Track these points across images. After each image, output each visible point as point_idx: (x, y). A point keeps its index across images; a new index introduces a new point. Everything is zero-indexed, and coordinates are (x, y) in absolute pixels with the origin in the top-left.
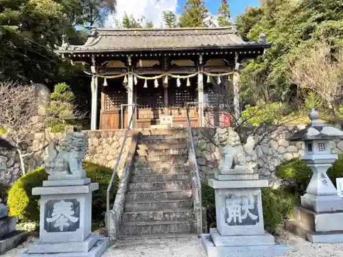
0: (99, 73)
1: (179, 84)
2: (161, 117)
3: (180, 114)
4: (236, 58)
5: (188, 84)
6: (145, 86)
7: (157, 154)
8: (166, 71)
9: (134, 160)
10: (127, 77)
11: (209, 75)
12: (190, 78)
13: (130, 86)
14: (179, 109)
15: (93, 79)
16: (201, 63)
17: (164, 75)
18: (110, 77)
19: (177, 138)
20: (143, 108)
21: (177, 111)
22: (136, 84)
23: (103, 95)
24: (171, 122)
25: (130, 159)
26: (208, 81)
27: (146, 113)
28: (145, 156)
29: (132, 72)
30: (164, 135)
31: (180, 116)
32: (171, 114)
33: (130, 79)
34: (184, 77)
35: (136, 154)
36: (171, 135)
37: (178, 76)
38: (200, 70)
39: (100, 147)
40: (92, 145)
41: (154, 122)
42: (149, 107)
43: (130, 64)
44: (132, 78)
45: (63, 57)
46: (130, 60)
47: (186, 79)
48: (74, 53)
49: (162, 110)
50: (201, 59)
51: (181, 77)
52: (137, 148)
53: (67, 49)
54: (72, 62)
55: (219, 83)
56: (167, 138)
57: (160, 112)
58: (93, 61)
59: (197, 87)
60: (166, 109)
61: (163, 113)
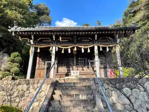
0: (35, 44)
1: (83, 51)
2: (72, 72)
3: (83, 70)
4: (117, 36)
5: (89, 51)
6: (63, 52)
7: (69, 99)
8: (75, 44)
9: (49, 104)
10: (52, 47)
11: (101, 46)
12: (90, 48)
13: (54, 52)
14: (82, 67)
15: (31, 48)
16: (96, 39)
17: (74, 46)
18: (42, 47)
19: (84, 85)
20: (61, 66)
21: (81, 68)
22: (57, 51)
23: (38, 58)
24: (78, 74)
25: (46, 103)
26: (101, 49)
27: (63, 69)
28: (59, 101)
29: (55, 44)
30: (74, 83)
31: (83, 71)
32: (78, 70)
33: (54, 48)
34: (86, 47)
35: (52, 99)
36: (80, 83)
37: (83, 47)
38: (96, 43)
39: (28, 91)
40: (22, 90)
41: (67, 75)
42: (65, 66)
43: (54, 40)
44: (55, 47)
45: (13, 34)
46: (54, 37)
47: (87, 48)
48: (21, 32)
49: (72, 68)
50: (96, 37)
51: (84, 47)
52: (54, 93)
53: (16, 29)
54: (20, 38)
55: (107, 51)
56: (76, 85)
57: (71, 69)
58: (33, 38)
59: (94, 53)
60: (75, 67)
61: (73, 70)
